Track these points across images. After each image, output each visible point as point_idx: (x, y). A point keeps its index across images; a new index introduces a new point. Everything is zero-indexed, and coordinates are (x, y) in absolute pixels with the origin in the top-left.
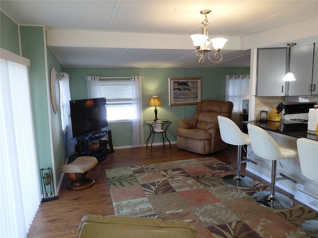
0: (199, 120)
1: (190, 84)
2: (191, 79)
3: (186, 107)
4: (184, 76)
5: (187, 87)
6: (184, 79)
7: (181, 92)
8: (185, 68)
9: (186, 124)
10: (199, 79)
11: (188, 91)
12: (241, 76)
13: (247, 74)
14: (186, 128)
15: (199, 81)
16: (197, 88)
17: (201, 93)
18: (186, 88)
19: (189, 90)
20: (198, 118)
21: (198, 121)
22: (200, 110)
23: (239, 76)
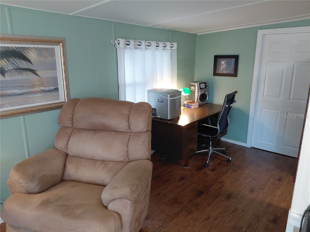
0: (70, 153)
1: (32, 56)
2: (33, 41)
3: (28, 117)
4: (10, 33)
5: (23, 64)
6: (12, 40)
7: (8, 77)
8: (10, 9)
9: (31, 178)
10: (57, 43)
11: (31, 76)
12: (143, 42)
13: (152, 41)
14: (37, 190)
15: (58, 49)
16: (53, 67)
17: (67, 79)
18: (22, 67)
19: (33, 71)
20: (67, 147)
21: (67, 155)
22: (70, 126)
23: (139, 44)
